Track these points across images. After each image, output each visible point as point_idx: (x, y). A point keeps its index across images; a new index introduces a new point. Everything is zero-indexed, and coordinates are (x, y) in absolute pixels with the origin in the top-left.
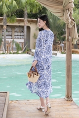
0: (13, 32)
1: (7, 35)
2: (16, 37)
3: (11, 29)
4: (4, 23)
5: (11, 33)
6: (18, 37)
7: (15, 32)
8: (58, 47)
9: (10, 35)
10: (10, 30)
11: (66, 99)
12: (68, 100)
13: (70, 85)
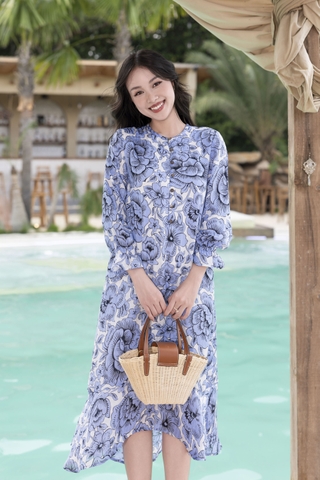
0: (72, 124)
1: (36, 143)
2: (87, 149)
4: (22, 84)
5: (60, 131)
6: (94, 149)
7: (80, 125)
8: (281, 197)
9: (56, 143)
10: (53, 116)
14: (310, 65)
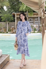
0: (34, 20)
2: (36, 23)
4: (27, 16)
6: (37, 23)
9: (32, 23)
10: (32, 19)
14: (43, 13)
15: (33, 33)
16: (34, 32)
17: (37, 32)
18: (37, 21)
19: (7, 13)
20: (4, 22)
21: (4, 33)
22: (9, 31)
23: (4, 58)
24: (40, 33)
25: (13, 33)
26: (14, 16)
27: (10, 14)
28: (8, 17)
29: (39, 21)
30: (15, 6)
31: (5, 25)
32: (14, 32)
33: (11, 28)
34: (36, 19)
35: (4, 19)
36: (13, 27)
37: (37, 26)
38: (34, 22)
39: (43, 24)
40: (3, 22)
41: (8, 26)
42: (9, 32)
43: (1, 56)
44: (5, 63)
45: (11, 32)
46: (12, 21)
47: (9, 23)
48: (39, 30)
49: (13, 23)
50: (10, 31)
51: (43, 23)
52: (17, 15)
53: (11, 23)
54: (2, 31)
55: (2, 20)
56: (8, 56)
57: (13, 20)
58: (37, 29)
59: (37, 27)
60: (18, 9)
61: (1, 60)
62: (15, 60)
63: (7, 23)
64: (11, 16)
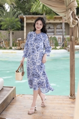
0: (55, 29)
2: (58, 33)
3: (53, 26)
5: (53, 30)
6: (60, 33)
7: (57, 28)
9: (52, 32)
11: (70, 97)
12: (70, 98)
13: (73, 83)
15: (53, 49)
16: (54, 47)
17: (60, 49)
18: (61, 30)
19: (11, 16)
20: (6, 30)
21: (5, 49)
22: (13, 46)
23: (6, 92)
24: (65, 49)
25: (21, 49)
26: (22, 20)
27: (16, 18)
28: (12, 22)
29: (64, 30)
30: (24, 4)
31: (8, 35)
32: (22, 47)
33: (18, 41)
34: (58, 26)
35: (5, 26)
36: (20, 39)
37: (60, 38)
38: (55, 32)
39: (73, 37)
40: (3, 30)
41: (12, 37)
42: (13, 48)
43: (2, 89)
44: (9, 101)
45: (18, 48)
46: (18, 30)
47: (14, 32)
48: (63, 45)
49: (21, 32)
50: (16, 46)
51: (72, 35)
52: (27, 18)
53: (17, 32)
54: (2, 45)
55: (2, 28)
56: (13, 89)
57: (20, 27)
58: (59, 42)
59: (59, 40)
60: (30, 9)
61: (1, 96)
62: (25, 96)
63: (11, 32)
64: (18, 21)
